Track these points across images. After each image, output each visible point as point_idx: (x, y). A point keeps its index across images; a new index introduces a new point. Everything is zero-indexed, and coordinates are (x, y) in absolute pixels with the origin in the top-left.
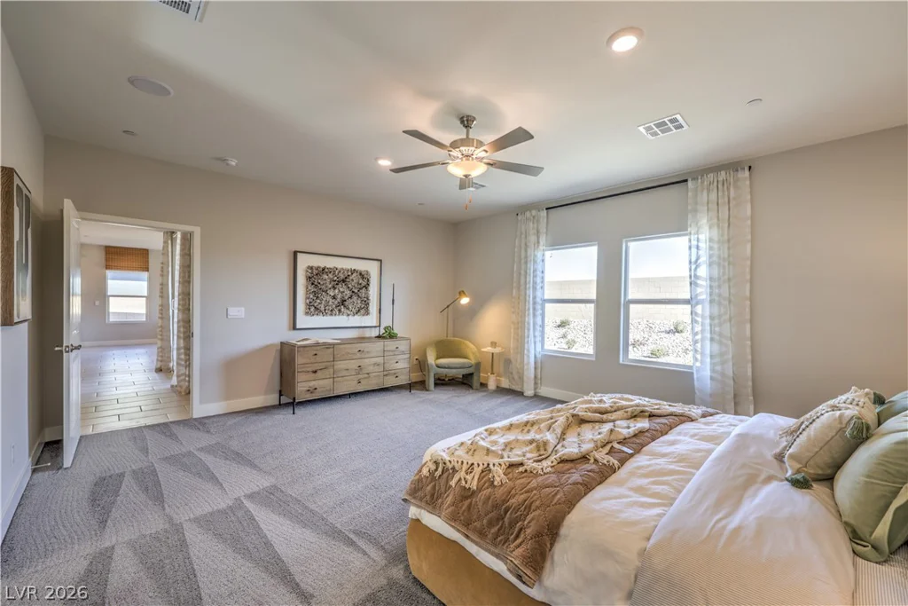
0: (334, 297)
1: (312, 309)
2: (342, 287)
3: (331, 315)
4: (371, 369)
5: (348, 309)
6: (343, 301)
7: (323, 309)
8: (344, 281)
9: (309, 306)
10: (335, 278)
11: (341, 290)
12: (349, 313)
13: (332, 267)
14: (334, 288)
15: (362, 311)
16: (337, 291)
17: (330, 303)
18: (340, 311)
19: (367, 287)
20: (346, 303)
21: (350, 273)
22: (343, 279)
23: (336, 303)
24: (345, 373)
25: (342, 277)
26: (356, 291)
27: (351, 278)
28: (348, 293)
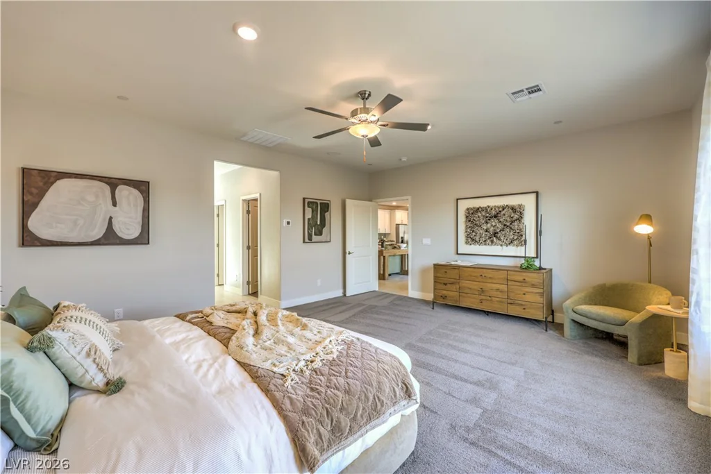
0: (486, 231)
1: (470, 240)
2: (494, 222)
3: (485, 244)
4: (494, 293)
5: (500, 240)
6: (495, 234)
7: (478, 240)
8: (495, 216)
9: (468, 237)
10: (488, 215)
11: (493, 224)
12: (501, 243)
13: (485, 206)
14: (487, 223)
15: (515, 242)
16: (489, 225)
17: (483, 235)
18: (492, 242)
19: (520, 219)
20: (498, 235)
21: (501, 209)
22: (496, 214)
23: (488, 234)
24: (467, 291)
25: (493, 213)
26: (508, 224)
27: (502, 213)
28: (500, 226)
